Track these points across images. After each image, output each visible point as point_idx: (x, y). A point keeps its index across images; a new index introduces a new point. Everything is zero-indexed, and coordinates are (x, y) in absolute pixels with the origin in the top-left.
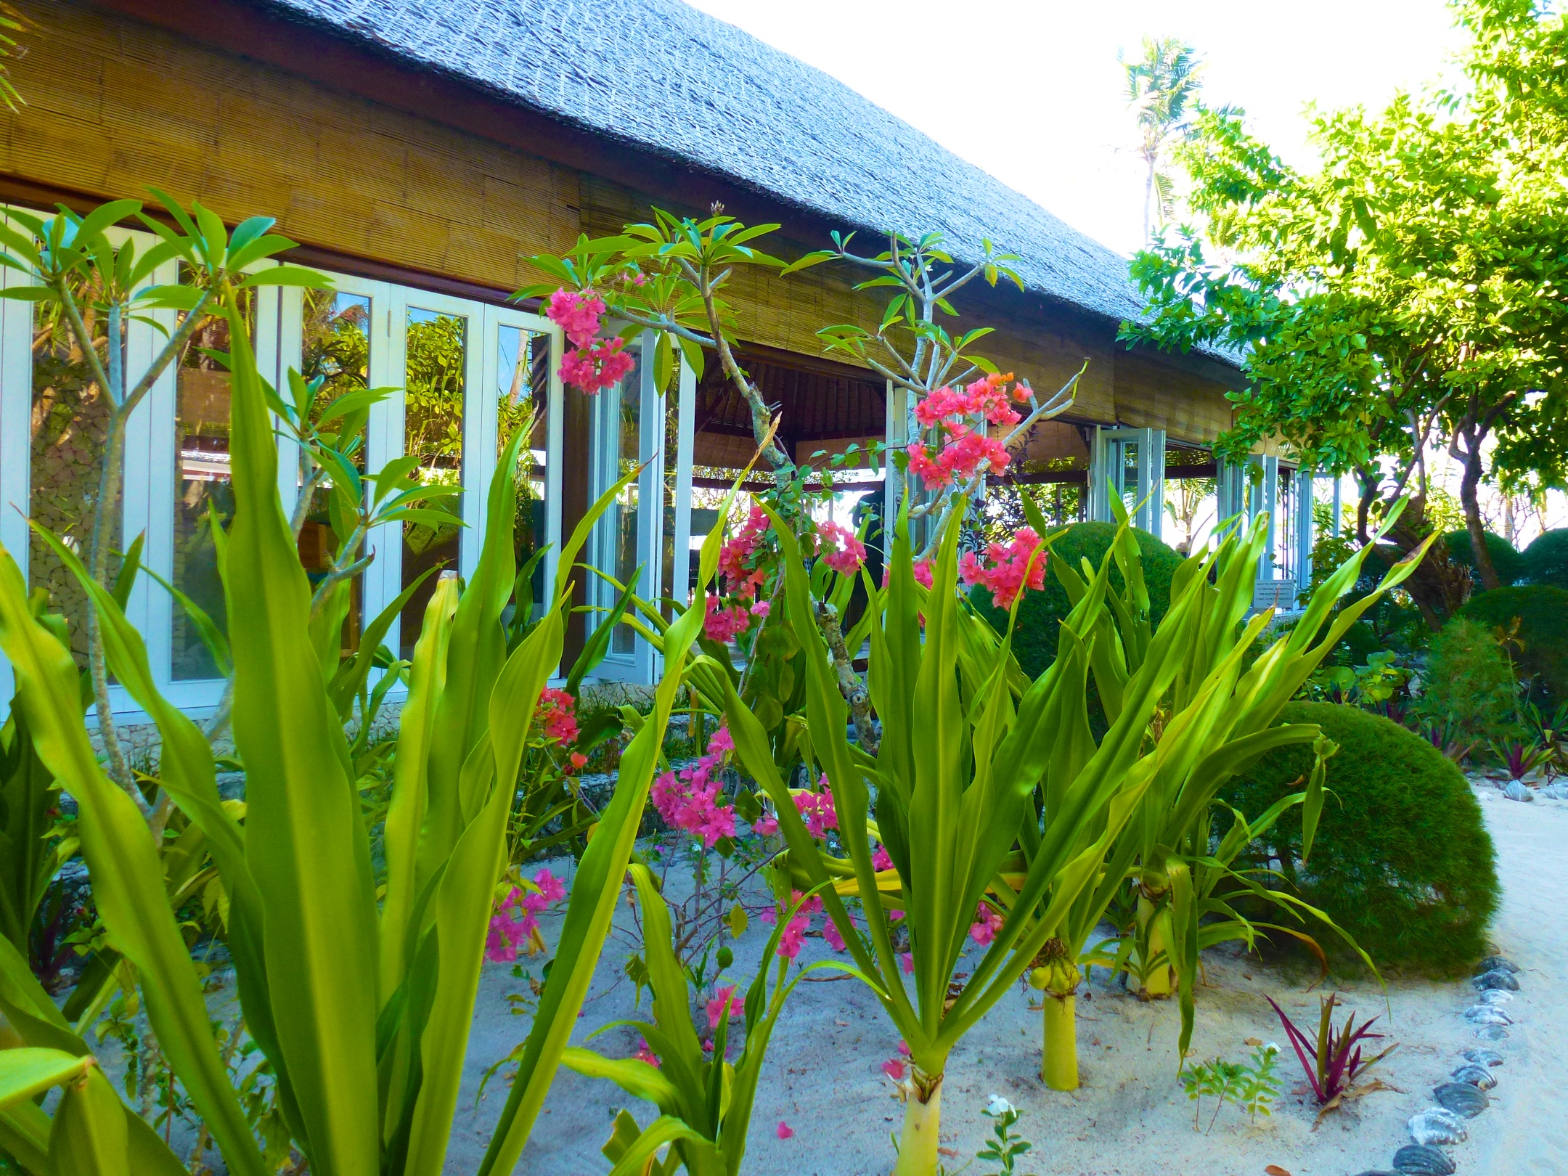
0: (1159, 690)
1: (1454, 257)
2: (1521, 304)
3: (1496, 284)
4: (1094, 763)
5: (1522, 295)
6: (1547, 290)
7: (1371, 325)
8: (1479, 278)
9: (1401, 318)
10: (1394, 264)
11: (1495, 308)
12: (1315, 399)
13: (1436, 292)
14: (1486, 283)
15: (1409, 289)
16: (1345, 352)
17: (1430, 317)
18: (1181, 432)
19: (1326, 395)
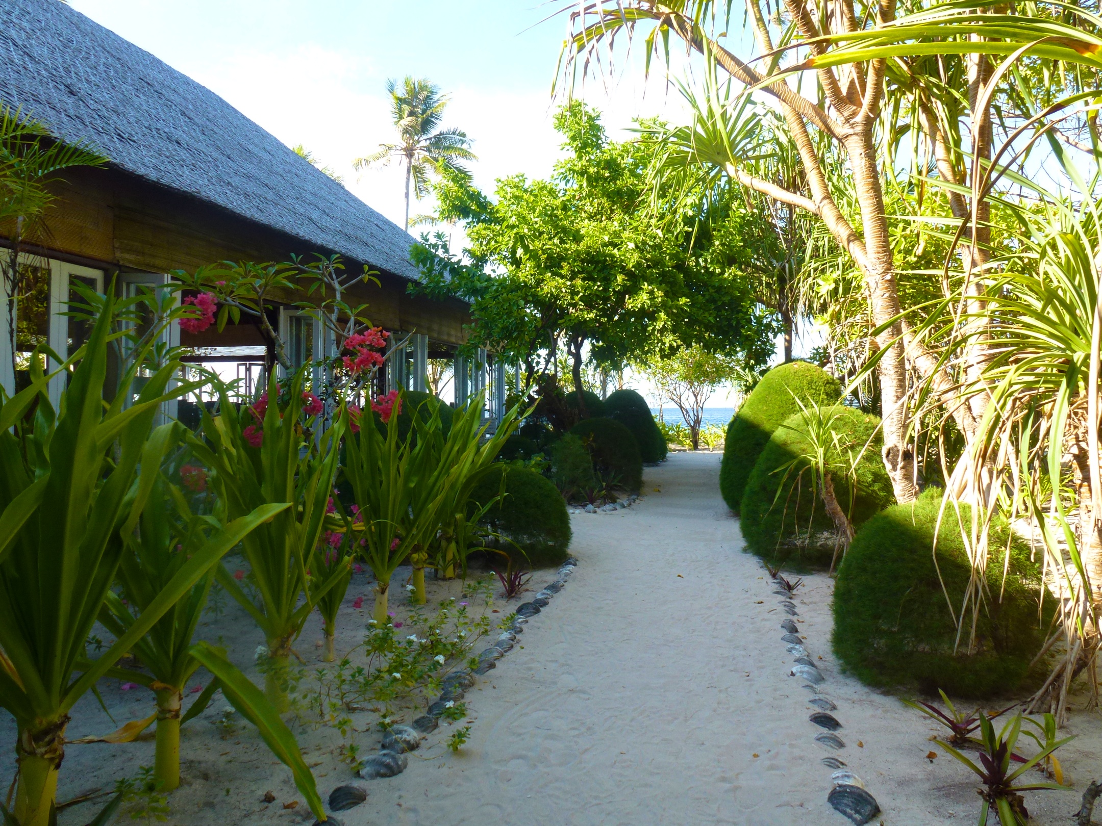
0: (456, 448)
1: (562, 268)
2: (588, 292)
3: (579, 282)
4: (436, 473)
5: (589, 288)
6: (599, 286)
7: (527, 295)
8: (571, 279)
9: (540, 293)
10: (538, 266)
11: (578, 293)
12: (503, 329)
13: (555, 283)
14: (574, 282)
15: (543, 280)
16: (515, 308)
17: (552, 294)
18: (435, 335)
19: (507, 327)
